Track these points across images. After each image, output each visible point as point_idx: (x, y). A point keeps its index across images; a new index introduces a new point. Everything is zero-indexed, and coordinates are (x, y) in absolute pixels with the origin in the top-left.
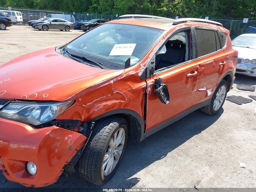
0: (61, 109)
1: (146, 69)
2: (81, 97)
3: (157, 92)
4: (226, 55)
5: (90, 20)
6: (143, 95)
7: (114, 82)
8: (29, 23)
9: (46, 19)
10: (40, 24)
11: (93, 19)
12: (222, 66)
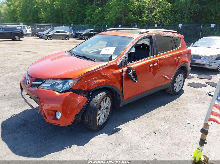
0: (74, 83)
1: (122, 61)
2: (84, 77)
3: (129, 75)
4: (180, 53)
5: (85, 30)
6: (121, 77)
7: (102, 69)
8: (37, 34)
9: (50, 31)
10: (46, 35)
11: (87, 29)
12: (177, 60)
